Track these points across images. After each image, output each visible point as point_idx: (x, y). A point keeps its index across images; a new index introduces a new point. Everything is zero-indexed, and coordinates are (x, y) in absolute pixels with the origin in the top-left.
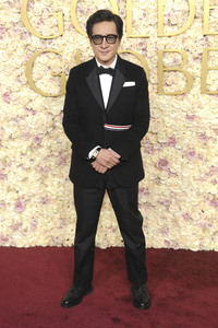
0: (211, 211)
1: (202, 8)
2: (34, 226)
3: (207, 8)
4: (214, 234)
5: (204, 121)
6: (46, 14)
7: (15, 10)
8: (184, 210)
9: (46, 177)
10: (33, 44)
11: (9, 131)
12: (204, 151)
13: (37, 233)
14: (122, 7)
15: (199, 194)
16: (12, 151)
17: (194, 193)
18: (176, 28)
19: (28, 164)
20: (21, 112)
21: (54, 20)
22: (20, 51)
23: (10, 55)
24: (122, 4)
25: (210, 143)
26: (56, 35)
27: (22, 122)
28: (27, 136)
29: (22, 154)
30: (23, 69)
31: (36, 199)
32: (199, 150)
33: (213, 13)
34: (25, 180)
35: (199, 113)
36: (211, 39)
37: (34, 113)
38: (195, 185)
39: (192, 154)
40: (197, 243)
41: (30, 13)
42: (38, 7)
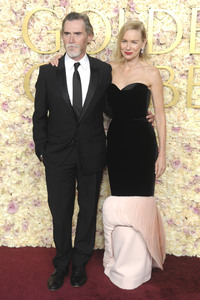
0: (194, 218)
1: (189, 30)
2: (25, 227)
3: (194, 30)
4: (197, 240)
5: (189, 133)
6: (45, 32)
7: (16, 27)
8: (168, 217)
9: (38, 181)
10: (32, 58)
11: (6, 137)
12: (189, 161)
13: (28, 233)
14: (115, 27)
15: (183, 202)
16: (7, 156)
17: (178, 200)
18: (164, 47)
20: (18, 119)
21: (52, 37)
22: (20, 64)
23: (10, 68)
24: (115, 24)
25: (195, 154)
26: (53, 50)
27: (18, 129)
28: (23, 142)
29: (17, 159)
30: (21, 81)
31: (29, 202)
32: (183, 160)
34: (19, 183)
35: (184, 125)
36: (197, 58)
38: (179, 192)
39: (177, 163)
40: (181, 248)
41: (30, 31)
42: (38, 25)
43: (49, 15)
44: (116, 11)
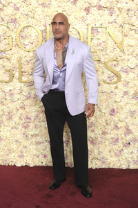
1: (87, 38)
3: (90, 38)
4: (92, 159)
6: (3, 37)
21: (7, 41)
24: (44, 34)
26: (8, 49)
33: (93, 41)
43: (5, 28)
44: (45, 26)
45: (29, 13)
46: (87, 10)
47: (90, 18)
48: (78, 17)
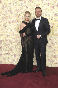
0: (54, 59)
1: (53, 18)
3: (54, 18)
4: (54, 64)
5: (53, 40)
7: (16, 17)
8: (48, 58)
9: (20, 50)
10: (19, 24)
11: (13, 41)
15: (51, 55)
16: (14, 45)
19: (17, 48)
20: (16, 37)
22: (16, 25)
23: (14, 26)
25: (54, 45)
27: (16, 39)
28: (17, 42)
29: (16, 46)
30: (17, 29)
31: (18, 55)
33: (55, 19)
34: (16, 51)
35: (52, 38)
36: (54, 24)
37: (18, 37)
38: (50, 53)
39: (50, 47)
40: (51, 65)
41: (19, 18)
42: (20, 17)
43: (23, 15)
45: (32, 9)
46: (53, 7)
47: (54, 10)
48: (49, 10)
